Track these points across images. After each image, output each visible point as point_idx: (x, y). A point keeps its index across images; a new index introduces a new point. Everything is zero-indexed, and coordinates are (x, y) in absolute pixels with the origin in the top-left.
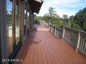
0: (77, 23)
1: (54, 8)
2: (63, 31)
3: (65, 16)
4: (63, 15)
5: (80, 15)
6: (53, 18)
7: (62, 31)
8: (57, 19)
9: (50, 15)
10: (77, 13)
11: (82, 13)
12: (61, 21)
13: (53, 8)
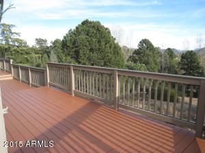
0: (69, 55)
1: (13, 26)
2: (46, 71)
3: (39, 41)
4: (37, 39)
5: (71, 40)
6: (15, 50)
7: (43, 72)
8: (24, 50)
10: (65, 35)
11: (74, 36)
12: (34, 55)
13: (9, 26)
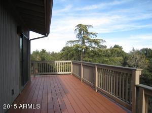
9: (80, 43)
